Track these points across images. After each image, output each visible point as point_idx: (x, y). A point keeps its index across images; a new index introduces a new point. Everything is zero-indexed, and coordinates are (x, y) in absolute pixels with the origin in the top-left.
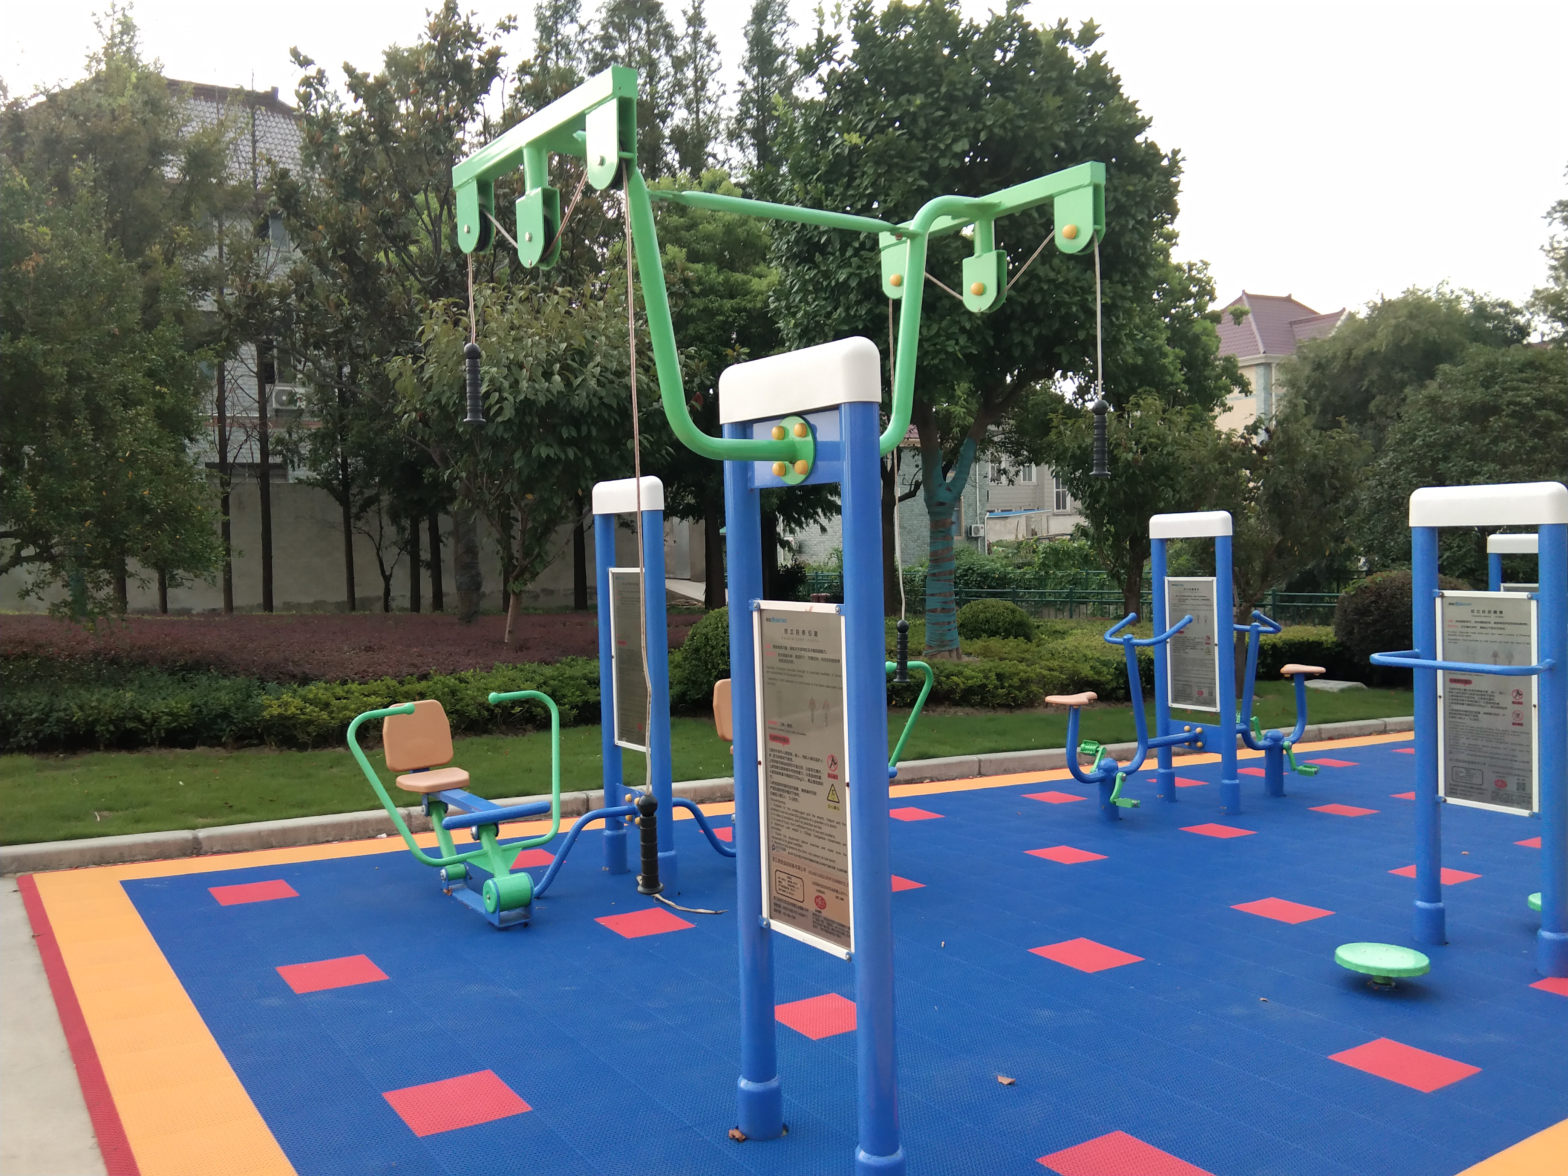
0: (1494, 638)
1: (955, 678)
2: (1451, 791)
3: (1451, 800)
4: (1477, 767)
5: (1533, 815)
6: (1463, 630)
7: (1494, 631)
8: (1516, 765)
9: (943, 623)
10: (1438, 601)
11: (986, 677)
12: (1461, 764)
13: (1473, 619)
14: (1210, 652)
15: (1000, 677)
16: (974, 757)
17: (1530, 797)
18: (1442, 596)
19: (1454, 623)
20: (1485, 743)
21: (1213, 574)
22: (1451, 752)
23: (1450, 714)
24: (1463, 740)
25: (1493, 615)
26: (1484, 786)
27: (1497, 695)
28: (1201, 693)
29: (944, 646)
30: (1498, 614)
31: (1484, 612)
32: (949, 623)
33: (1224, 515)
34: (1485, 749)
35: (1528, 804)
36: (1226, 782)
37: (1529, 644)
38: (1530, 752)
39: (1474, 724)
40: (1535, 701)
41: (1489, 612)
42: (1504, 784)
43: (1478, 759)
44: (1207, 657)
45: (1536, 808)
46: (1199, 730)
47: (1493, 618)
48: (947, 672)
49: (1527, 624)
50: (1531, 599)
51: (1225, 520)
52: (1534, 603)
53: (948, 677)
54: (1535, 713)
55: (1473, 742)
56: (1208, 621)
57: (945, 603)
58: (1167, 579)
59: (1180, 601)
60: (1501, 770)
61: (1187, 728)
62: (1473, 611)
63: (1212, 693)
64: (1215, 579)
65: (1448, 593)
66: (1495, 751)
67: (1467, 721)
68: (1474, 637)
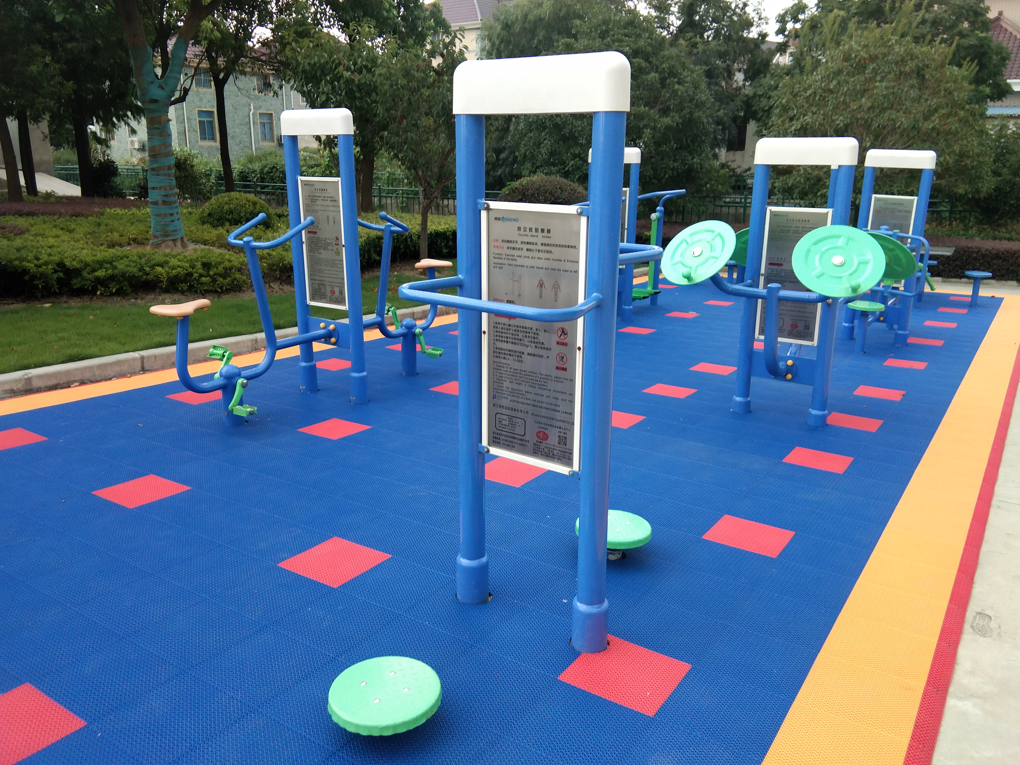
0: (541, 263)
1: (159, 269)
2: (495, 441)
3: (494, 451)
4: (519, 415)
5: (573, 474)
6: (511, 252)
7: (541, 255)
8: (559, 416)
9: (165, 215)
10: (484, 214)
11: (193, 267)
12: (504, 411)
13: (520, 239)
14: (339, 253)
15: (207, 266)
16: (136, 355)
17: (570, 453)
18: (488, 209)
19: (500, 243)
20: (530, 389)
21: (338, 175)
22: (494, 397)
23: (495, 353)
24: (506, 384)
25: (540, 234)
26: (527, 437)
27: (541, 334)
28: (333, 292)
29: (167, 236)
30: (545, 234)
31: (531, 230)
32: (172, 215)
33: (345, 113)
34: (529, 396)
35: (568, 461)
36: (355, 375)
37: (577, 272)
38: (572, 402)
39: (517, 365)
40: (580, 343)
41: (537, 230)
42: (546, 437)
43: (520, 407)
44: (337, 258)
45: (576, 467)
46: (332, 327)
47: (540, 239)
48: (153, 262)
49: (575, 247)
50: (580, 214)
51: (346, 117)
52: (584, 220)
53: (153, 267)
54: (579, 356)
55: (516, 387)
56: (336, 222)
57: (166, 196)
58: (300, 178)
59: (312, 200)
60: (543, 420)
61: (322, 325)
62: (519, 229)
63: (342, 293)
64: (339, 179)
65: (494, 205)
66: (539, 398)
67: (511, 362)
68: (520, 261)
